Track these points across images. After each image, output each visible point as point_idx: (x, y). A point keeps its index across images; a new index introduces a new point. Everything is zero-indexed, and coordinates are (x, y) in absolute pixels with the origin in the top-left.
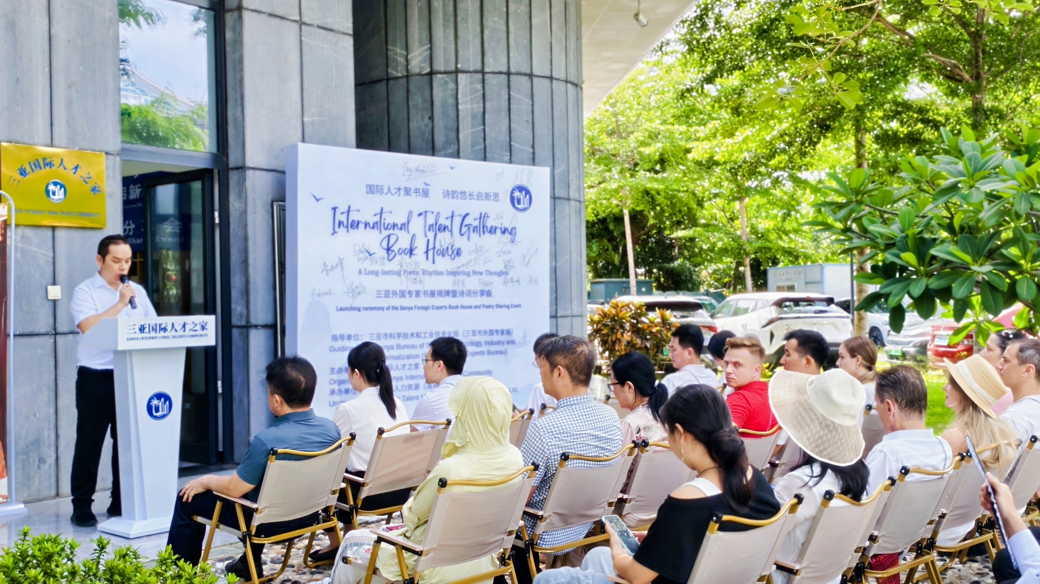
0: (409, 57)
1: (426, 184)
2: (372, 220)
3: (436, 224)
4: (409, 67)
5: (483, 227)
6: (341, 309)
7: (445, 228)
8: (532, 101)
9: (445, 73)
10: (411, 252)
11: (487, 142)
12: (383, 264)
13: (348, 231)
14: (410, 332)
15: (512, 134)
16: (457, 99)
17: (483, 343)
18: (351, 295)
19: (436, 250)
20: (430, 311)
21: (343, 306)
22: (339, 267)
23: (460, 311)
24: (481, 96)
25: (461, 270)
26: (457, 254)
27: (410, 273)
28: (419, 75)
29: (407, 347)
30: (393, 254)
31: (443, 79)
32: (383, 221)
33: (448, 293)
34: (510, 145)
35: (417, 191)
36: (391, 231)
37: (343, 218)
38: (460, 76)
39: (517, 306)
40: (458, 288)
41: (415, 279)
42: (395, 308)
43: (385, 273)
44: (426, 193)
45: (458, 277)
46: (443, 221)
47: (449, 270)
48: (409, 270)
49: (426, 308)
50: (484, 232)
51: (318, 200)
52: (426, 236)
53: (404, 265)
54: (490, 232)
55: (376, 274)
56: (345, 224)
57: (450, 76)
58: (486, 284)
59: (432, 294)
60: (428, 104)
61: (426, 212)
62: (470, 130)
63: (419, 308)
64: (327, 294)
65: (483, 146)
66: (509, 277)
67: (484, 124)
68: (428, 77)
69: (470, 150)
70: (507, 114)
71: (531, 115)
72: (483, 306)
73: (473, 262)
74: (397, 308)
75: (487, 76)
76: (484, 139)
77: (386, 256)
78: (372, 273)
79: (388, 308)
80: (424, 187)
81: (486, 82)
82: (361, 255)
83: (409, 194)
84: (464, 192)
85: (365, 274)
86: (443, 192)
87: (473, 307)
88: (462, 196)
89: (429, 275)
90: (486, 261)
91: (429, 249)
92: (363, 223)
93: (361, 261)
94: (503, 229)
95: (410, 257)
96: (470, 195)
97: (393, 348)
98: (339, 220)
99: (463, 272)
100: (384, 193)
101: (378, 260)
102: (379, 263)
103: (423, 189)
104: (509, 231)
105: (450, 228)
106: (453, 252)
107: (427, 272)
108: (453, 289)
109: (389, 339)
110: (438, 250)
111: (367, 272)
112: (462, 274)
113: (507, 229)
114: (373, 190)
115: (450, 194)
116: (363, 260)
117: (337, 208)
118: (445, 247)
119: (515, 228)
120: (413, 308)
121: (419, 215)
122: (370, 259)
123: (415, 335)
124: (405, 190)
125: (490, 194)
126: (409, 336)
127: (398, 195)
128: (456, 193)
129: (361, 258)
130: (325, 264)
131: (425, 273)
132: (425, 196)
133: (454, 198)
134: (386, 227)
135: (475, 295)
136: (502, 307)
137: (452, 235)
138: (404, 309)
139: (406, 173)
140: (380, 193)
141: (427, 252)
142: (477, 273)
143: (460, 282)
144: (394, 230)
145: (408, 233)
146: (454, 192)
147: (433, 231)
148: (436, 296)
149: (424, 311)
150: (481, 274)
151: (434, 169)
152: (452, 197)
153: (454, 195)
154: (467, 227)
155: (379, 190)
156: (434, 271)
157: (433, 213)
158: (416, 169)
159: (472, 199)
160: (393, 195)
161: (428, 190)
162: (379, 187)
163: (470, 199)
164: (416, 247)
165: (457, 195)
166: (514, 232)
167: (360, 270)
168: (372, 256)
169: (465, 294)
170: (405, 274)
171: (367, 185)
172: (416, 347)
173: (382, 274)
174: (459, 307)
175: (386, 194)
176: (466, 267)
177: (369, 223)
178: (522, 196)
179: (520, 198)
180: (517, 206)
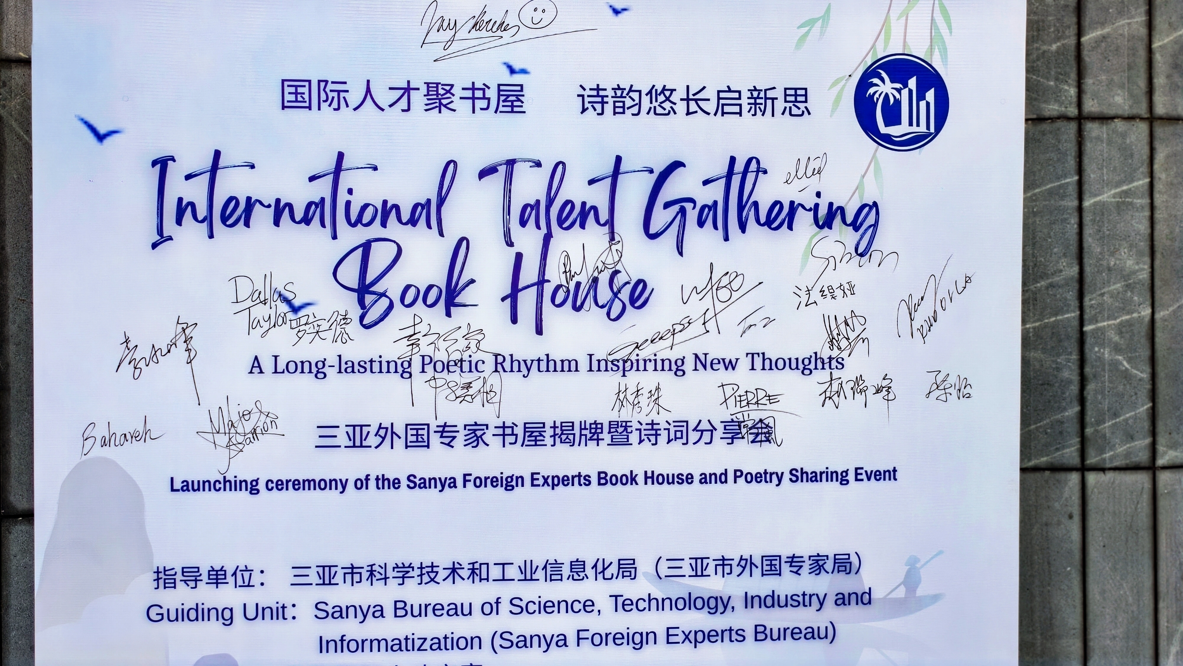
1: (512, 71)
2: (300, 196)
3: (550, 202)
5: (741, 207)
6: (187, 486)
7: (584, 215)
10: (451, 297)
12: (343, 338)
13: (211, 236)
14: (444, 562)
17: (738, 603)
18: (222, 440)
19: (548, 289)
20: (524, 493)
21: (196, 476)
22: (179, 352)
23: (641, 489)
25: (646, 352)
26: (633, 301)
27: (446, 367)
29: (437, 610)
30: (384, 303)
32: (342, 197)
33: (594, 432)
35: (475, 94)
36: (376, 230)
37: (195, 193)
39: (878, 475)
40: (637, 417)
41: (468, 386)
42: (383, 482)
43: (348, 368)
44: (511, 101)
45: (633, 378)
46: (574, 191)
47: (600, 354)
48: (441, 356)
49: (509, 483)
50: (743, 227)
51: (101, 137)
52: (510, 244)
53: (424, 342)
54: (769, 223)
55: (318, 371)
56: (202, 212)
58: (744, 400)
59: (534, 435)
61: (511, 163)
63: (480, 482)
64: (135, 437)
66: (847, 374)
72: (738, 474)
73: (697, 328)
74: (396, 484)
77: (355, 312)
78: (300, 367)
79: (362, 484)
80: (507, 78)
82: (260, 312)
83: (445, 106)
84: (664, 89)
85: (276, 372)
86: (582, 92)
87: (697, 478)
88: (655, 104)
89: (519, 371)
90: (749, 321)
91: (520, 287)
92: (269, 206)
93: (259, 331)
94: (823, 211)
95: (448, 314)
96: (688, 100)
97: (379, 612)
98: (180, 200)
99: (655, 360)
100: (347, 106)
101: (325, 325)
102: (329, 335)
103: (502, 88)
104: (849, 219)
105: (604, 216)
106: (616, 295)
107: (512, 362)
108: (614, 416)
109: (366, 583)
110: (558, 287)
111: (281, 367)
112: (650, 366)
113: (841, 209)
114: (306, 97)
115: (605, 99)
116: (266, 326)
117: (173, 159)
118: (584, 279)
119: (875, 204)
120: (460, 482)
121: (483, 174)
122: (294, 324)
123: (465, 573)
124: (428, 91)
125: (770, 94)
126: (442, 574)
127: (403, 111)
128: (631, 94)
129: (262, 321)
130: (127, 341)
131: (507, 365)
132: (509, 109)
133: (624, 113)
134: (353, 218)
135: (707, 436)
136: (815, 477)
137: (612, 239)
138: (424, 484)
139: (434, 36)
140: (335, 105)
141: (513, 296)
142: (712, 364)
143: (645, 392)
144: (384, 224)
145: (441, 234)
146: (625, 92)
147: (538, 227)
148: (549, 441)
149: (500, 490)
150: (731, 365)
151: (547, 18)
152: (617, 110)
153: (624, 102)
154: (676, 208)
155: (331, 95)
156: (539, 360)
157: (538, 164)
158: (473, 22)
159: (696, 112)
160: (383, 110)
161: (522, 90)
162: (330, 86)
163: (688, 113)
164: (472, 281)
165: (637, 101)
166: (871, 220)
167: (256, 358)
168: (301, 313)
169: (664, 434)
170: (429, 368)
171: (283, 81)
172: (470, 613)
173: (340, 372)
174: (640, 479)
175: (355, 109)
176: (668, 343)
177: (290, 206)
178: (905, 92)
179: (898, 102)
180: (883, 129)
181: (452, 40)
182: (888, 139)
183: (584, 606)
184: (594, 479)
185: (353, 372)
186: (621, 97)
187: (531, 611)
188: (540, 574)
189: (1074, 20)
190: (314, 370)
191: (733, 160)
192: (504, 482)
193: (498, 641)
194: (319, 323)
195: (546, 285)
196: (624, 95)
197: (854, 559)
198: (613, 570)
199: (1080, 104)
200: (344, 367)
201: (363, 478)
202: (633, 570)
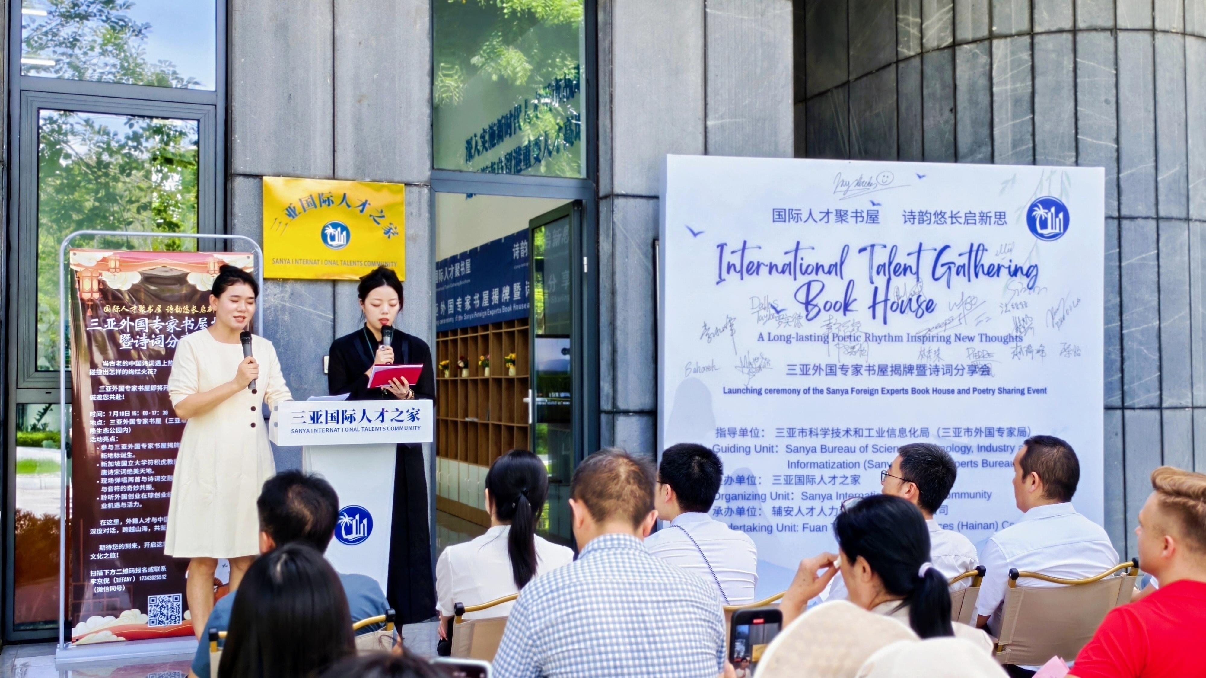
0: (924, 26)
1: (874, 204)
2: (781, 261)
3: (890, 263)
4: (924, 41)
5: (976, 267)
6: (731, 391)
7: (905, 270)
8: (1117, 70)
9: (974, 41)
10: (846, 307)
11: (1037, 139)
12: (799, 325)
13: (742, 279)
14: (843, 428)
15: (1080, 123)
16: (991, 78)
17: (974, 449)
18: (746, 370)
19: (889, 304)
20: (878, 397)
21: (734, 387)
22: (728, 331)
23: (931, 396)
24: (1029, 68)
25: (933, 333)
26: (927, 309)
27: (844, 339)
28: (939, 49)
29: (840, 449)
30: (816, 310)
31: (971, 51)
32: (799, 261)
33: (909, 369)
34: (1077, 140)
35: (857, 215)
36: (813, 277)
37: (736, 259)
38: (995, 42)
39: (1038, 391)
40: (929, 363)
41: (853, 348)
42: (816, 391)
43: (800, 338)
44: (873, 217)
45: (927, 345)
46: (901, 259)
47: (913, 334)
48: (842, 334)
49: (872, 392)
50: (977, 275)
51: (695, 235)
52: (872, 283)
53: (834, 327)
54: (988, 273)
55: (788, 340)
56: (738, 268)
57: (981, 45)
58: (977, 355)
59: (883, 370)
60: (950, 91)
61: (873, 246)
62: (1011, 123)
63: (859, 392)
64: (709, 368)
65: (1031, 145)
66: (1024, 344)
67: (1033, 112)
68: (950, 51)
69: (1010, 153)
70: (1072, 92)
71: (1114, 92)
72: (975, 390)
73: (956, 322)
74: (821, 392)
75: (1037, 39)
76: (1033, 135)
77: (804, 313)
78: (780, 338)
79: (807, 391)
80: (871, 207)
81: (1037, 47)
82: (763, 313)
83: (844, 220)
84: (941, 212)
85: (769, 340)
86: (904, 214)
87: (956, 391)
88: (937, 219)
89: (876, 341)
90: (981, 319)
91: (876, 302)
92: (767, 265)
93: (762, 322)
94: (1013, 269)
95: (845, 314)
96: (952, 217)
97: (814, 450)
98: (729, 263)
99: (937, 336)
100: (801, 220)
101: (791, 319)
102: (792, 324)
103: (869, 212)
104: (1025, 271)
105: (914, 270)
106: (920, 306)
107: (873, 337)
108: (919, 362)
109: (808, 437)
110: (894, 303)
111: (772, 338)
112: (935, 339)
113: (1021, 268)
114: (783, 216)
115: (915, 217)
116: (765, 319)
117: (726, 244)
118: (905, 299)
119: (1036, 266)
120: (850, 391)
121: (861, 251)
122: (777, 319)
123: (852, 433)
124: (837, 213)
125: (989, 215)
126: (842, 433)
127: (826, 222)
128: (926, 214)
129: (763, 317)
130: (705, 326)
131: (871, 338)
132: (872, 221)
133: (923, 223)
134: (803, 271)
135: (961, 372)
136: (1009, 392)
137: (918, 280)
138: (834, 392)
139: (839, 189)
140: (796, 220)
141: (874, 306)
142: (963, 338)
143: (933, 351)
145: (842, 278)
148: (889, 373)
149: (868, 396)
150: (971, 339)
151: (889, 180)
152: (920, 222)
153: (923, 218)
154: (946, 267)
155: (794, 215)
156: (885, 336)
157: (885, 246)
158: (856, 182)
159: (955, 223)
160: (817, 222)
161: (877, 213)
162: (794, 212)
163: (952, 223)
164: (855, 300)
165: (929, 218)
166: (1034, 273)
167: (761, 334)
168: (781, 313)
169: (941, 371)
170: (836, 339)
171: (774, 209)
172: (855, 451)
173: (797, 340)
174: (931, 391)
175: (805, 222)
176: (943, 329)
177: (776, 265)
178: (1050, 214)
179: (1046, 219)
180: (1040, 231)
181: (847, 191)
182: (1042, 235)
184: (910, 391)
185: (803, 340)
187: (881, 451)
188: (886, 434)
189: (1116, 165)
190: (786, 339)
191: (972, 245)
192: (870, 392)
193: (867, 465)
194: (788, 318)
195: (888, 301)
196: (923, 215)
197: (1027, 430)
198: (919, 433)
199: (1119, 210)
201: (807, 389)
202: (927, 433)
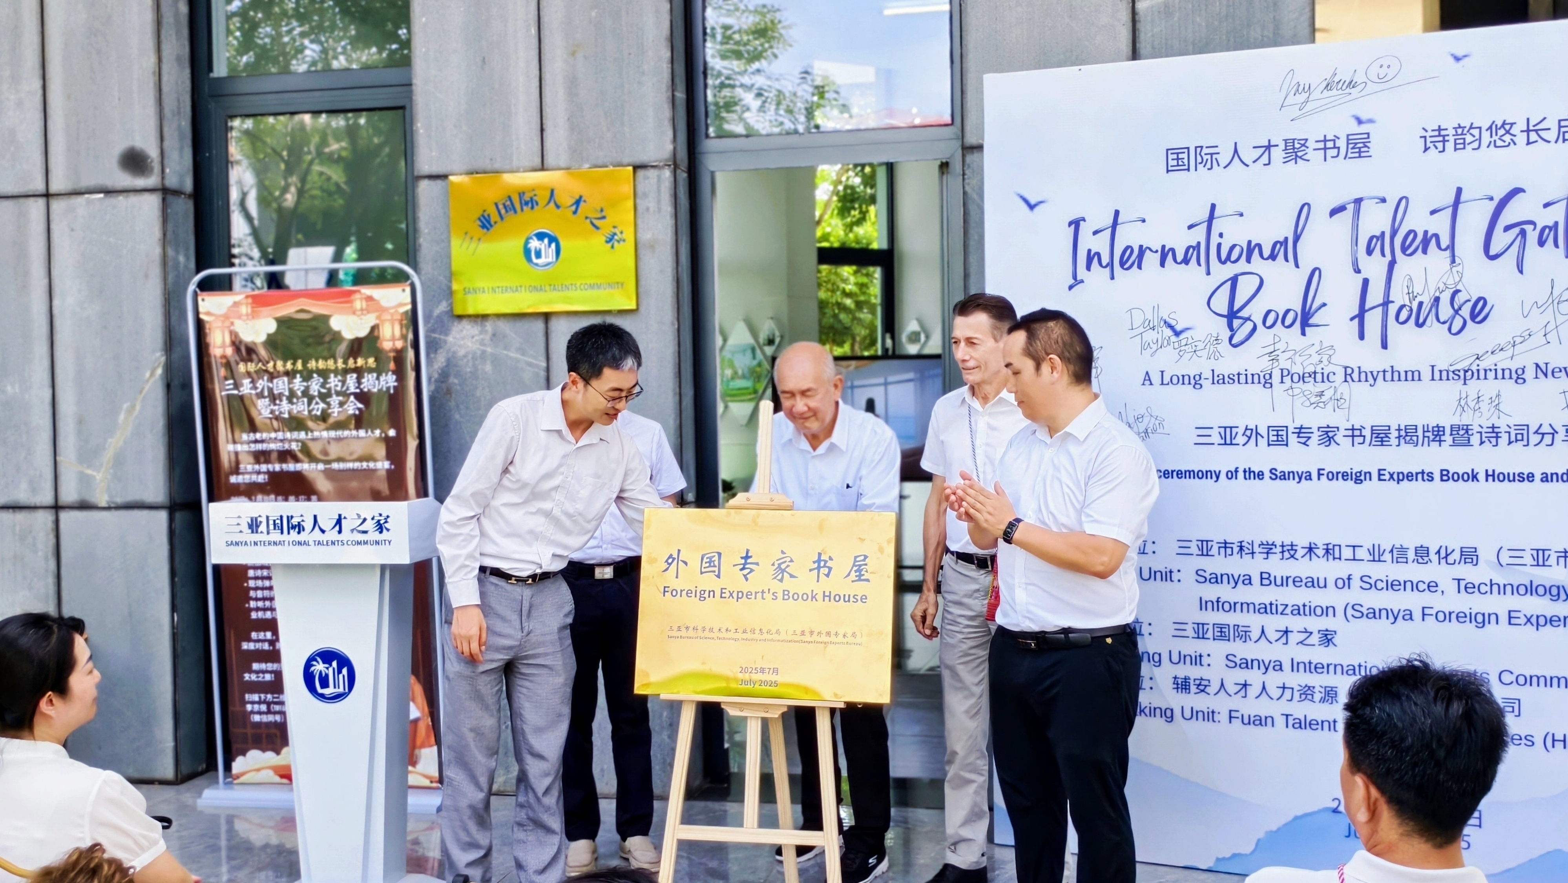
1: (1360, 122)
2: (1180, 242)
3: (1394, 233)
7: (1426, 242)
10: (1305, 319)
12: (1216, 356)
13: (1112, 278)
14: (1302, 542)
19: (1393, 309)
20: (1371, 486)
23: (1482, 485)
25: (1487, 363)
26: (1473, 317)
27: (1302, 378)
29: (1297, 581)
30: (1249, 326)
32: (1215, 240)
33: (1437, 434)
35: (1327, 145)
36: (1242, 266)
40: (1478, 421)
41: (1321, 394)
42: (1249, 474)
43: (1220, 380)
44: (1359, 148)
45: (1474, 386)
46: (1417, 221)
47: (1442, 365)
48: (1297, 369)
49: (1358, 478)
51: (1032, 207)
52: (1358, 271)
53: (1282, 357)
55: (1196, 382)
56: (1105, 260)
59: (1380, 436)
61: (1358, 201)
63: (1333, 476)
73: (1538, 339)
74: (1260, 475)
77: (1226, 333)
78: (1182, 380)
79: (1232, 475)
80: (1355, 128)
82: (1150, 336)
83: (1300, 157)
84: (1504, 123)
85: (1162, 384)
86: (1424, 134)
87: (1538, 477)
88: (1495, 137)
89: (1367, 381)
91: (1366, 308)
92: (1157, 251)
93: (1149, 351)
95: (1303, 333)
97: (1248, 581)
98: (1089, 251)
99: (1496, 370)
100: (1219, 165)
101: (1201, 346)
102: (1204, 354)
103: (1350, 137)
105: (1445, 242)
106: (1457, 312)
107: (1360, 373)
108: (1456, 421)
109: (1236, 556)
110: (1402, 307)
111: (1167, 379)
112: (1491, 375)
114: (1186, 161)
115: (1447, 138)
116: (1154, 347)
117: (1084, 220)
118: (1427, 300)
120: (1314, 475)
121: (1334, 212)
122: (1176, 345)
123: (1321, 552)
124: (1286, 146)
126: (1301, 552)
127: (1265, 165)
128: (1472, 131)
129: (1151, 344)
131: (1355, 376)
132: (1357, 155)
133: (1464, 148)
134: (1223, 257)
135: (1548, 439)
137: (1453, 261)
138: (1284, 476)
139: (1291, 99)
140: (1209, 165)
141: (1360, 316)
142: (1553, 372)
143: (1485, 399)
144: (1248, 261)
145: (1297, 266)
146: (1466, 130)
147: (1383, 255)
148: (1393, 441)
149: (1350, 483)
151: (1392, 73)
152: (1458, 146)
153: (1464, 139)
154: (1516, 230)
155: (1205, 157)
156: (1384, 371)
157: (1384, 200)
158: (1325, 84)
159: (1536, 141)
160: (1247, 166)
161: (1368, 138)
162: (1205, 151)
163: (1528, 143)
164: (1324, 305)
165: (1477, 137)
167: (1147, 373)
168: (1182, 336)
169: (1505, 436)
170: (1287, 380)
171: (1168, 150)
172: (1325, 586)
173: (1213, 383)
174: (1482, 476)
175: (1225, 167)
176: (1509, 353)
177: (1173, 250)
181: (1307, 101)
183: (1429, 586)
184: (1437, 476)
185: (1224, 383)
186: (1462, 134)
187: (1379, 587)
188: (1387, 556)
190: (1193, 382)
192: (1354, 477)
193: (1350, 612)
194: (1196, 344)
195: (1390, 305)
196: (1465, 132)
198: (1456, 556)
200: (1216, 379)
201: (1233, 470)
202: (1475, 558)
